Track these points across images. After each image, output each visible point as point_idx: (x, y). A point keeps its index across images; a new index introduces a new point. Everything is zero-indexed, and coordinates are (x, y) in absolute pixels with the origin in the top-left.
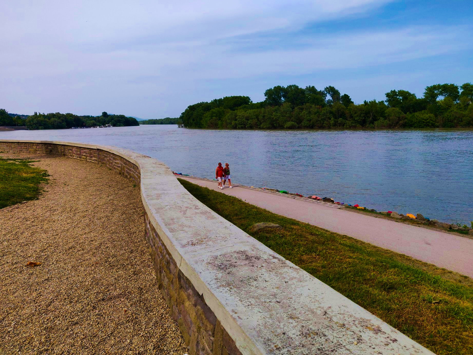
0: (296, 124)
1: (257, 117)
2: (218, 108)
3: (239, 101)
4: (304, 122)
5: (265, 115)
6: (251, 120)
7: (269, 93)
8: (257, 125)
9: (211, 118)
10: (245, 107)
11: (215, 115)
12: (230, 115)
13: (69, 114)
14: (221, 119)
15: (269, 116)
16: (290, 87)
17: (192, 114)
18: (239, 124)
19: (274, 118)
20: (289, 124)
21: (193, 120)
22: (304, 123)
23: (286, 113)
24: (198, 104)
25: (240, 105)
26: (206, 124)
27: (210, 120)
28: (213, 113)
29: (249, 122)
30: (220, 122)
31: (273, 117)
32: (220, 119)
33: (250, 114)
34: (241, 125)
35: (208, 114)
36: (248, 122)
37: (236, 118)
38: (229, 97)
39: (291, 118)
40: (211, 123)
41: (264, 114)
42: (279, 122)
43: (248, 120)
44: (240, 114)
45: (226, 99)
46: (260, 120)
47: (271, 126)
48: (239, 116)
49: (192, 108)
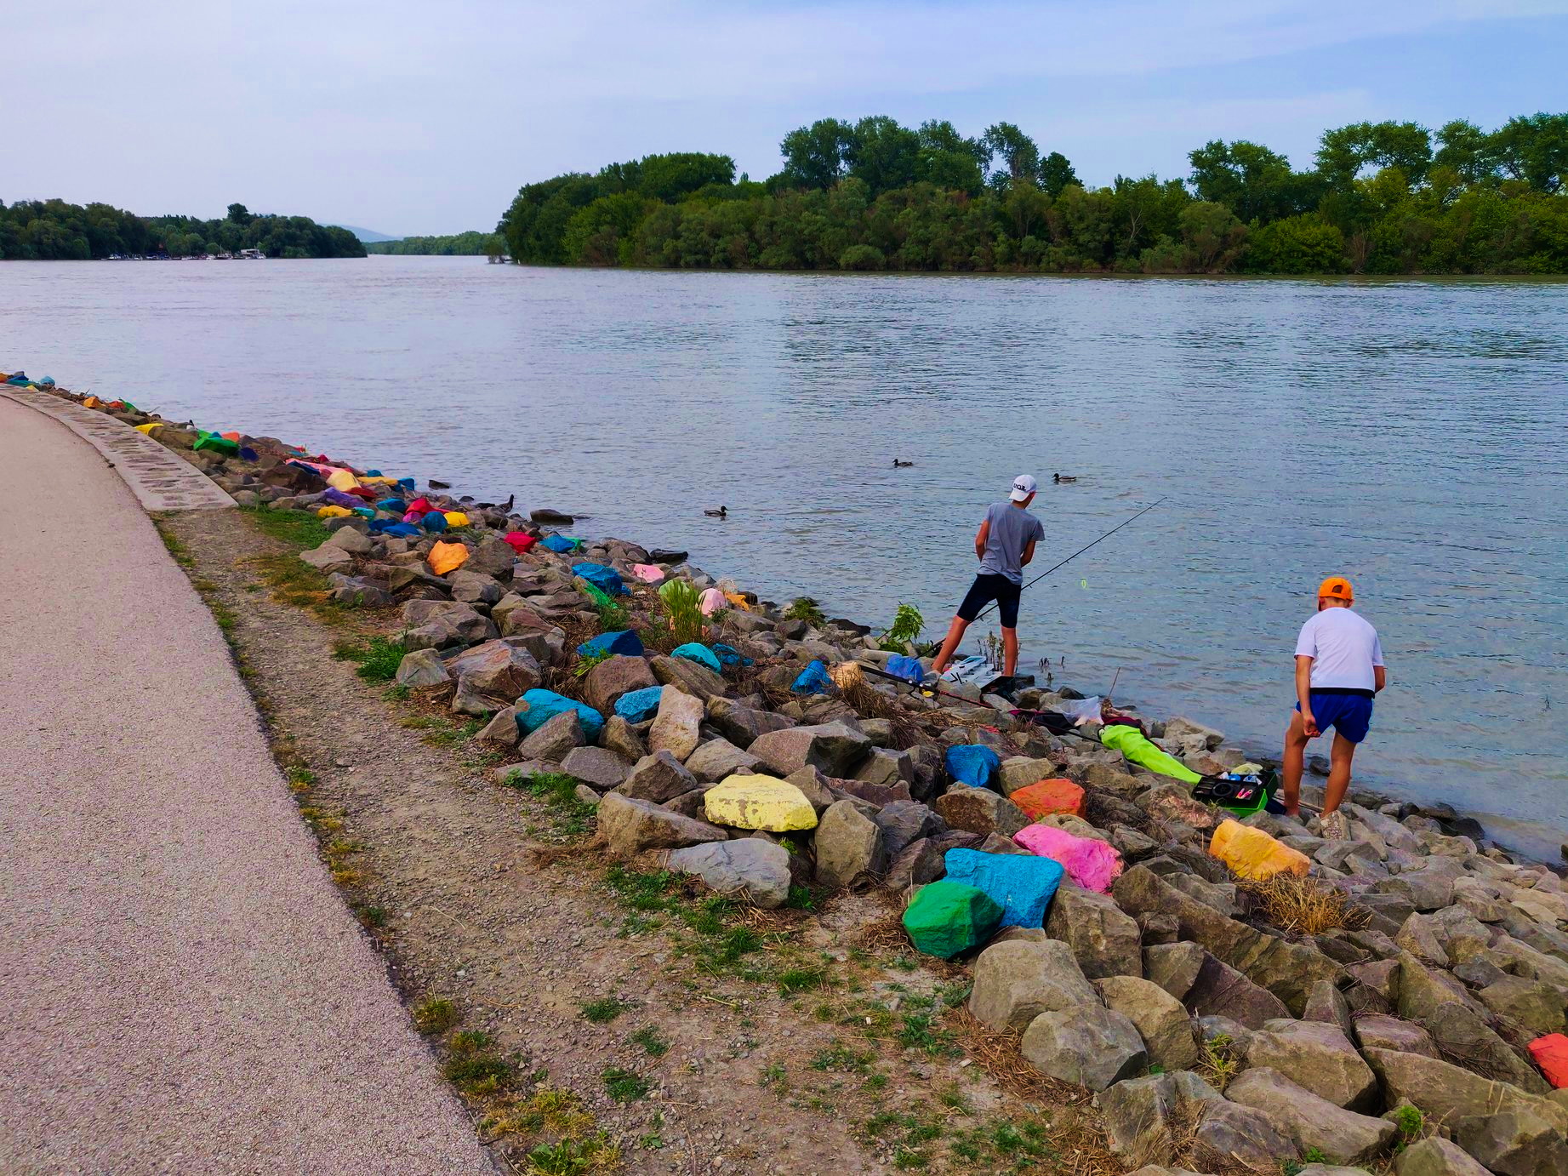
0: (878, 253)
1: (749, 226)
2: (620, 196)
3: (695, 171)
4: (907, 246)
5: (775, 219)
6: (728, 238)
7: (797, 145)
8: (749, 256)
9: (594, 229)
10: (712, 193)
11: (609, 218)
12: (657, 218)
13: (100, 205)
14: (629, 232)
15: (789, 223)
16: (869, 122)
17: (534, 216)
18: (689, 252)
19: (805, 232)
20: (854, 253)
21: (538, 238)
22: (909, 250)
23: (848, 217)
24: (558, 179)
25: (697, 186)
26: (576, 251)
27: (592, 238)
28: (603, 210)
29: (721, 243)
30: (623, 245)
31: (804, 226)
32: (625, 235)
33: (723, 214)
34: (696, 253)
35: (584, 215)
36: (716, 245)
37: (679, 228)
38: (662, 156)
39: (862, 232)
40: (596, 248)
41: (771, 216)
42: (821, 244)
43: (718, 237)
44: (691, 216)
45: (653, 162)
46: (757, 236)
47: (794, 259)
48: (689, 221)
49: (534, 195)
